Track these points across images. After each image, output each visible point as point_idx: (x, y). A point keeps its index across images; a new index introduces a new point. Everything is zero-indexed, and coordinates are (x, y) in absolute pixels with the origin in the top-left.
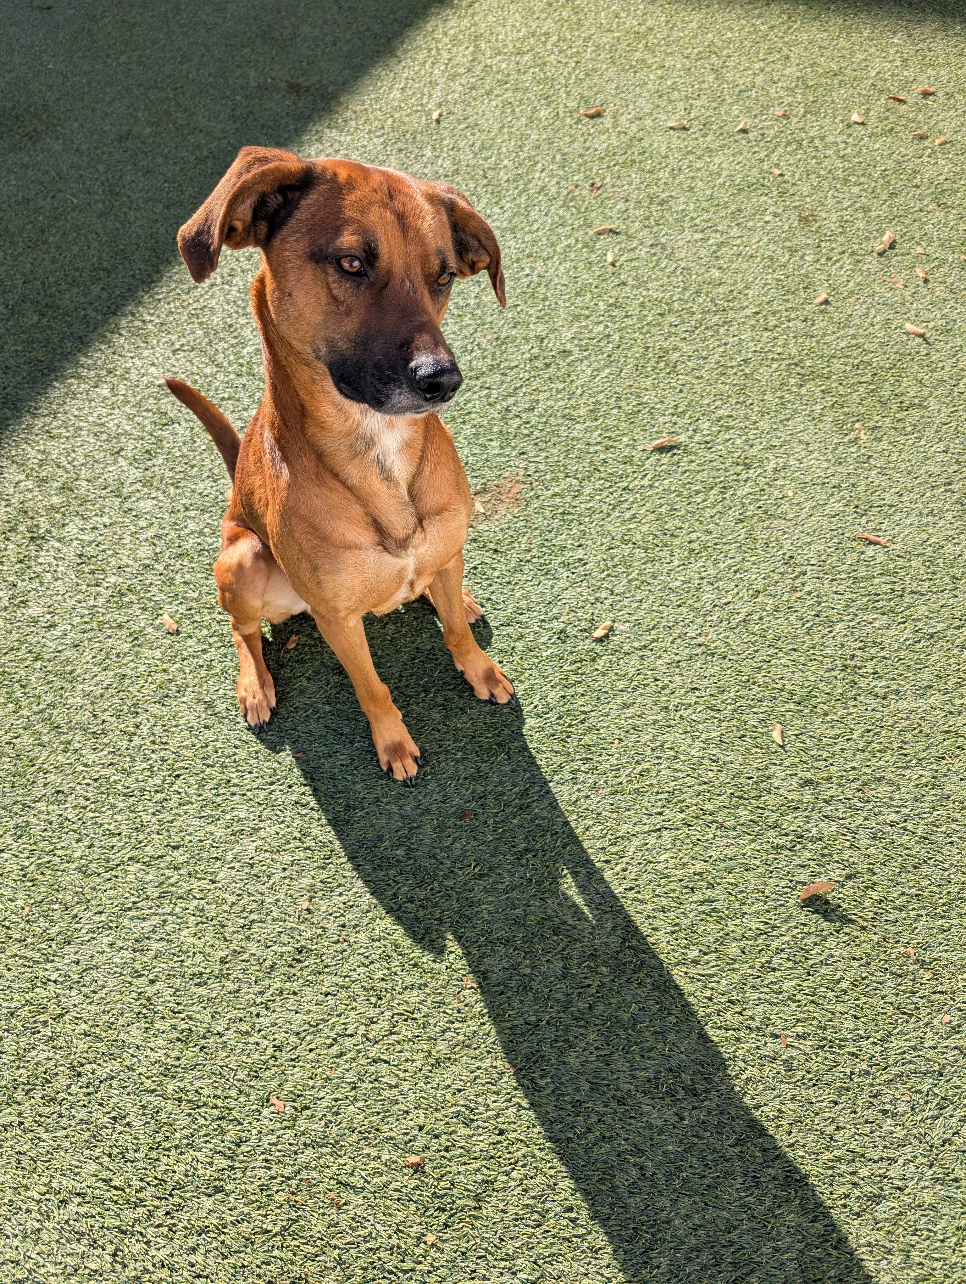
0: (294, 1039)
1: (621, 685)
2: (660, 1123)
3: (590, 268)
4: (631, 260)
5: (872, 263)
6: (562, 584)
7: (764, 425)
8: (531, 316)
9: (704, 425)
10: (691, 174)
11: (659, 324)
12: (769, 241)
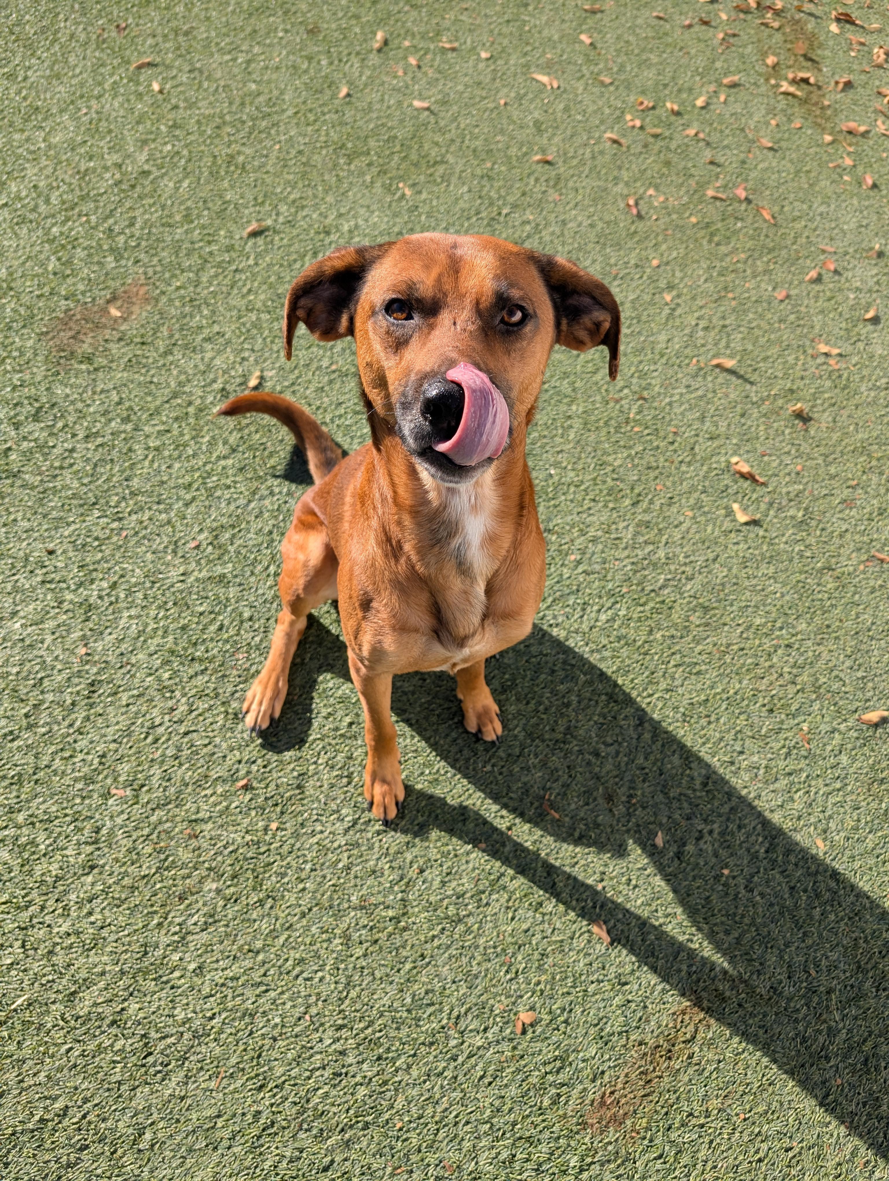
3: (141, 99)
4: (177, 86)
5: (374, 59)
6: (208, 355)
7: (330, 199)
8: (102, 148)
9: (283, 208)
10: (204, 6)
11: (218, 136)
12: (288, 54)
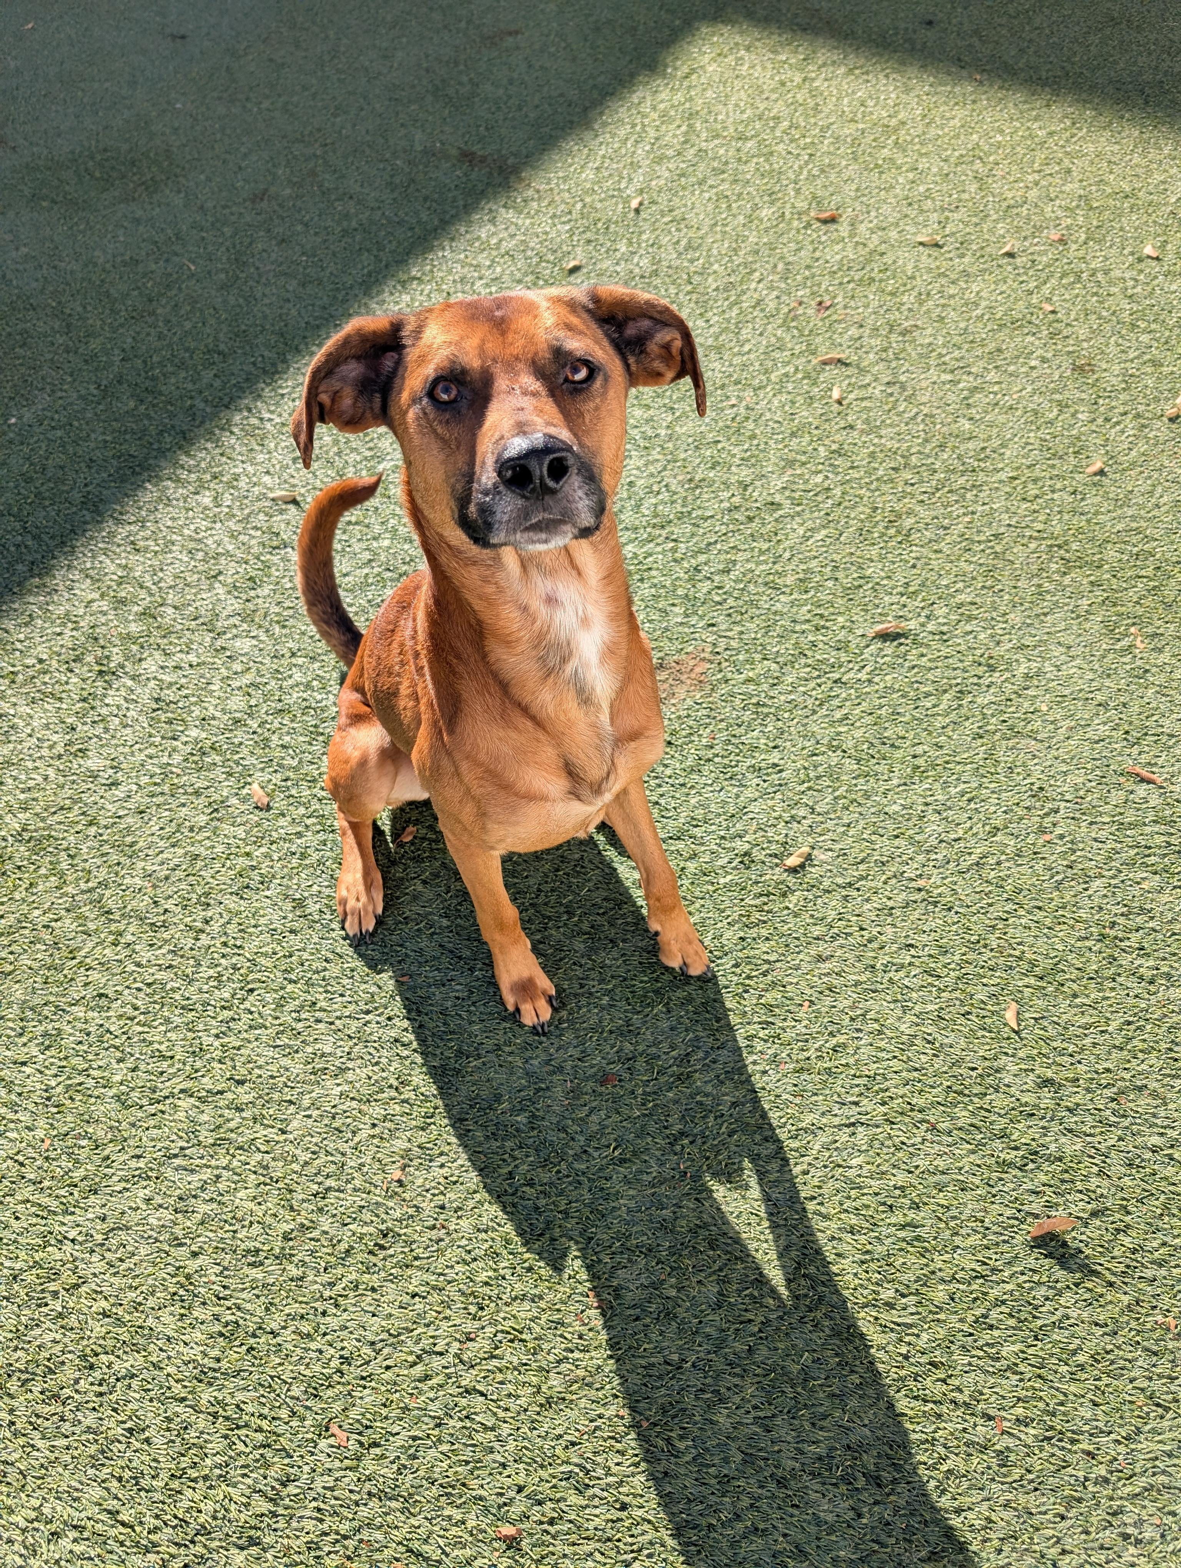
0: (367, 1350)
1: (817, 931)
2: (830, 1518)
3: (810, 405)
4: (862, 399)
5: (1161, 430)
6: (749, 793)
7: (1015, 618)
8: (734, 456)
9: (941, 611)
10: (942, 301)
11: (892, 481)
12: (1034, 392)
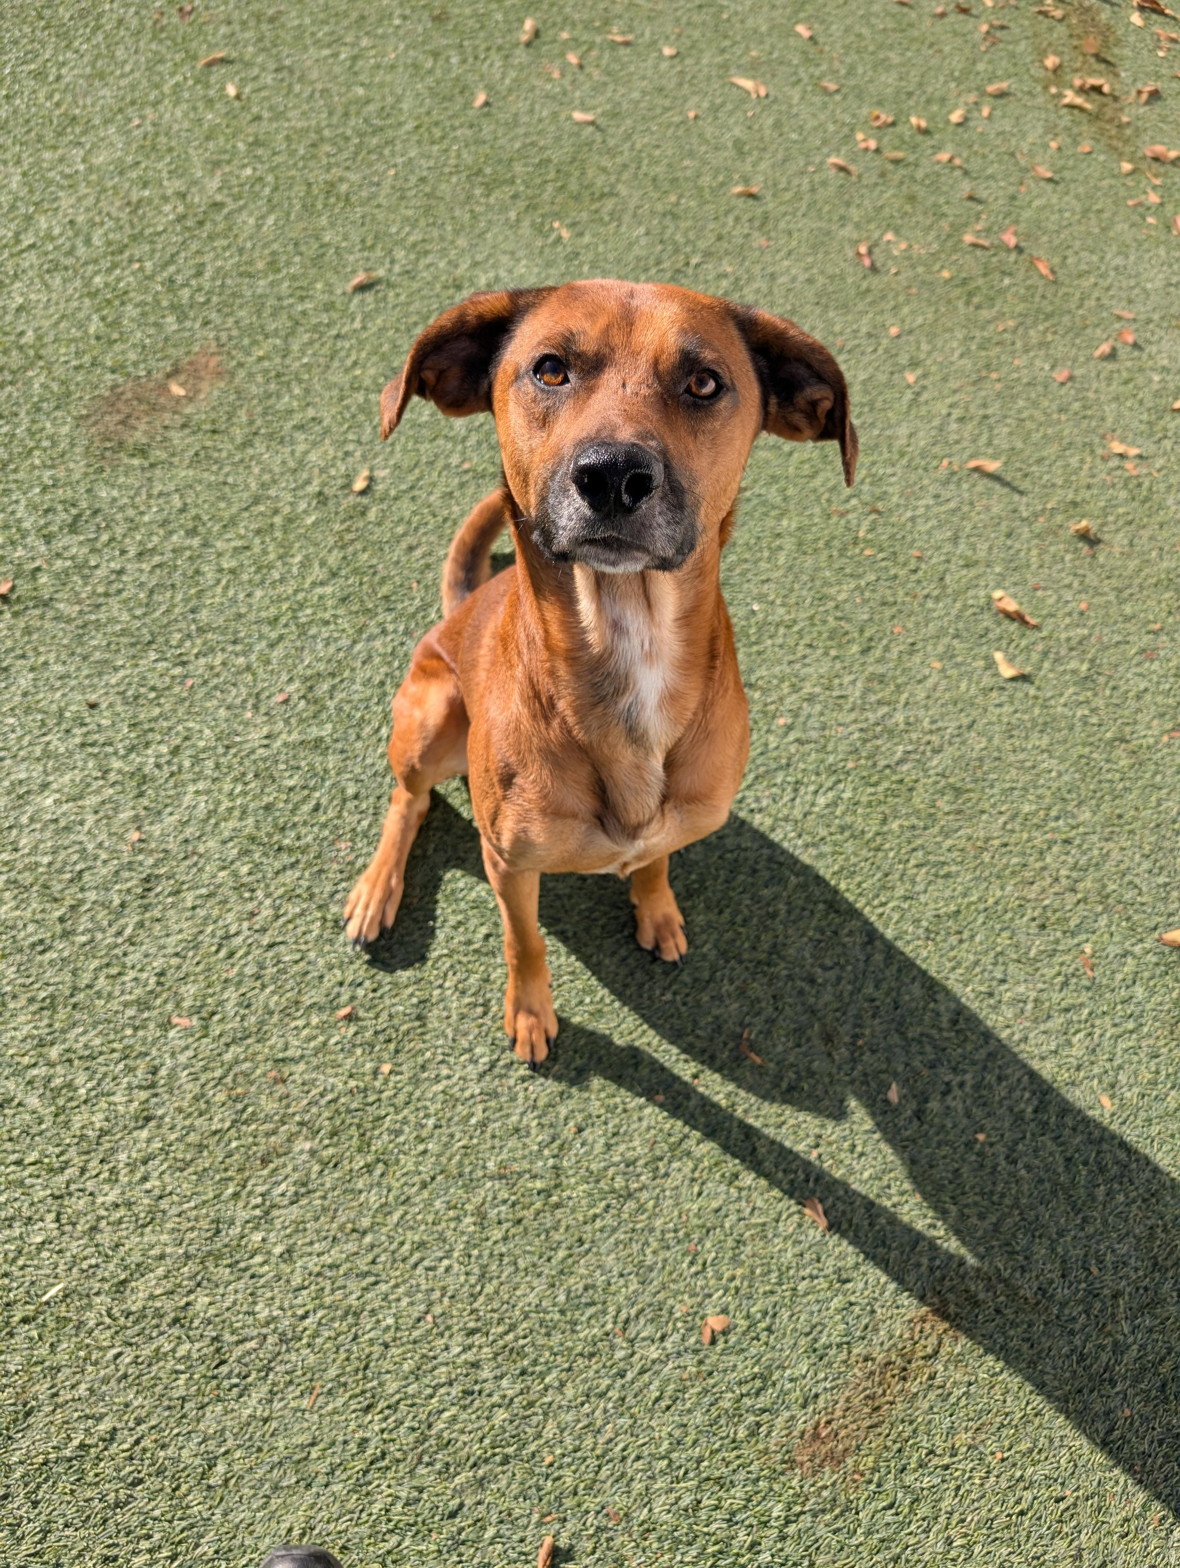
0: (175, 961)
1: (400, 530)
3: (212, 107)
4: (259, 90)
5: (521, 56)
6: (301, 448)
7: (462, 242)
8: (160, 171)
9: (400, 254)
11: (314, 157)
12: (407, 48)
